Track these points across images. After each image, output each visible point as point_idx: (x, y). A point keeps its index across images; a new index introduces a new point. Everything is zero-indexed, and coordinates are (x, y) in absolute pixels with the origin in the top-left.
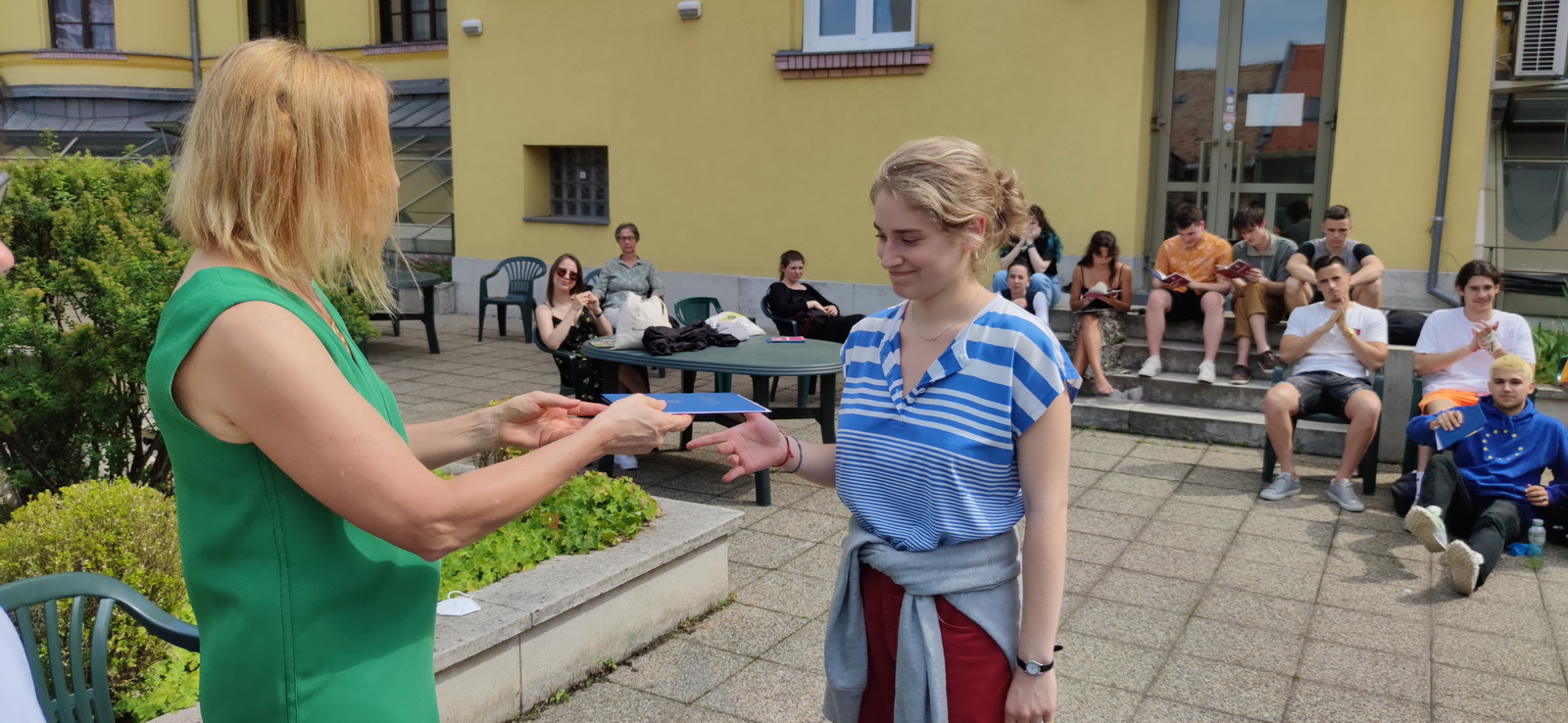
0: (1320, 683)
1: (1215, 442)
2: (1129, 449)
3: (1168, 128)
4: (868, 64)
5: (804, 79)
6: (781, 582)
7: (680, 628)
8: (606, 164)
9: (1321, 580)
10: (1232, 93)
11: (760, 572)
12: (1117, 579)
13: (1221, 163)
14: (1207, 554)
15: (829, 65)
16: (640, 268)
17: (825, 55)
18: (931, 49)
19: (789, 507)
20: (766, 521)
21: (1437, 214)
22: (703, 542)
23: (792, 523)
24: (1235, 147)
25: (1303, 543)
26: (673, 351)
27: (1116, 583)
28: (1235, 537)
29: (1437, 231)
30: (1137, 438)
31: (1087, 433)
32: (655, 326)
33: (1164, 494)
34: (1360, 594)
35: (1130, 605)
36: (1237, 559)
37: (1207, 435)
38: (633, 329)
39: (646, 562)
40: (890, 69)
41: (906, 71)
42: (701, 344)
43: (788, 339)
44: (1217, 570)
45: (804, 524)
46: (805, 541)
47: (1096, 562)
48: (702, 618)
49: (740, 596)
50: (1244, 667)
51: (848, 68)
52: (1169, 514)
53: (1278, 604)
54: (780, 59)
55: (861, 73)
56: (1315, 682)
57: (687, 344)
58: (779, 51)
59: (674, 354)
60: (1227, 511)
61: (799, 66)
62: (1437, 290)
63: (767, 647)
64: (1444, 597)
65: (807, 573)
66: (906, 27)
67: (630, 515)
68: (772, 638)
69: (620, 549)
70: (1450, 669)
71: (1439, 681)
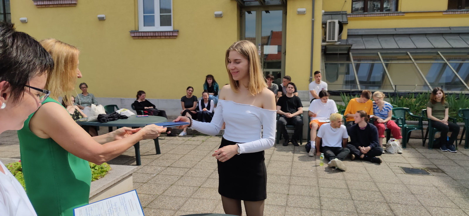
0: (294, 195)
4: (159, 35)
5: (140, 39)
6: (148, 186)
9: (291, 170)
10: (260, 45)
11: (141, 184)
15: (147, 35)
16: (89, 96)
17: (146, 32)
18: (178, 31)
19: (147, 165)
20: (140, 170)
21: (311, 76)
22: (126, 176)
23: (149, 170)
25: (286, 161)
26: (108, 121)
32: (101, 114)
34: (301, 172)
38: (94, 115)
39: (110, 183)
40: (166, 37)
41: (171, 37)
42: (116, 119)
43: (143, 116)
45: (152, 169)
46: (153, 174)
50: (276, 193)
51: (153, 36)
53: (282, 177)
54: (132, 33)
55: (157, 38)
56: (293, 195)
57: (112, 119)
58: (131, 31)
59: (108, 122)
61: (138, 35)
63: (147, 204)
64: (320, 171)
65: (156, 183)
66: (170, 25)
67: (102, 170)
68: (148, 202)
69: (100, 180)
70: (323, 188)
71: (321, 191)
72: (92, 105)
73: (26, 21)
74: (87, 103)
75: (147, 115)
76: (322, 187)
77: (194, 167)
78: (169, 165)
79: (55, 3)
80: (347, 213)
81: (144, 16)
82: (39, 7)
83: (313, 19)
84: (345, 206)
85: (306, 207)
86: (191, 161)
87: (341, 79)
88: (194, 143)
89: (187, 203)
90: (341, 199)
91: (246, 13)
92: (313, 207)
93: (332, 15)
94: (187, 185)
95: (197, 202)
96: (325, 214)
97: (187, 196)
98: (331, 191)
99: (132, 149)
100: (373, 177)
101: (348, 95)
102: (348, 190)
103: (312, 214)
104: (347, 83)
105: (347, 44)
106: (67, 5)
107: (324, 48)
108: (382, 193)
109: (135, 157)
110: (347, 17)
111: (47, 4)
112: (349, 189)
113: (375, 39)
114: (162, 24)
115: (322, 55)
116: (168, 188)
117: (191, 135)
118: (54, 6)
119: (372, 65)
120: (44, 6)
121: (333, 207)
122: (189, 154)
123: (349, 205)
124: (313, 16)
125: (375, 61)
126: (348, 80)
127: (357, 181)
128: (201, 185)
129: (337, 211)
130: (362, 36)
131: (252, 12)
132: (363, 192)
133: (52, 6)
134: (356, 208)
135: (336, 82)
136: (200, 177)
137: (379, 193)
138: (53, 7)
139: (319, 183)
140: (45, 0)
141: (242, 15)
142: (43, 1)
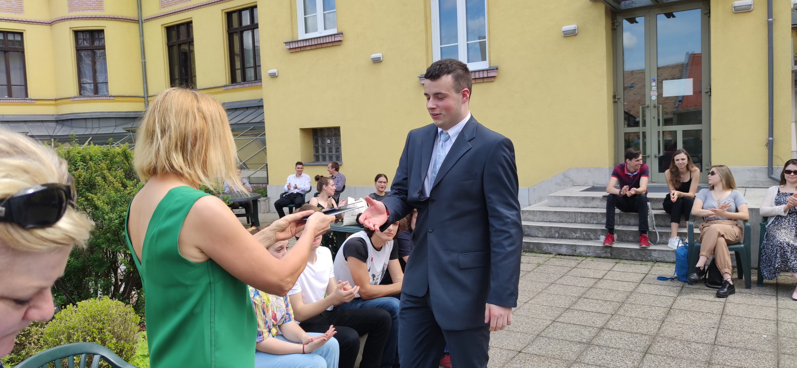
1: (657, 262)
2: (611, 267)
3: (622, 100)
8: (339, 136)
9: (717, 332)
10: (654, 81)
12: (606, 335)
13: (651, 117)
14: (654, 320)
18: (497, 69)
21: (769, 137)
24: (658, 108)
25: (707, 313)
27: (605, 337)
28: (670, 310)
29: (770, 145)
30: (615, 261)
31: (589, 259)
33: (630, 290)
34: (738, 339)
35: (613, 348)
36: (670, 322)
37: (653, 258)
40: (477, 80)
41: (485, 80)
44: (660, 328)
47: (594, 326)
52: (633, 300)
53: (694, 346)
60: (665, 297)
62: (773, 176)
66: (484, 58)
73: (277, 74)
81: (441, 48)
82: (291, 51)
83: (770, 20)
91: (626, 23)
106: (329, 45)
111: (302, 46)
118: (312, 48)
120: (299, 50)
124: (770, 13)
131: (637, 19)
133: (309, 48)
136: (524, 333)
140: (300, 41)
141: (617, 26)
142: (298, 41)
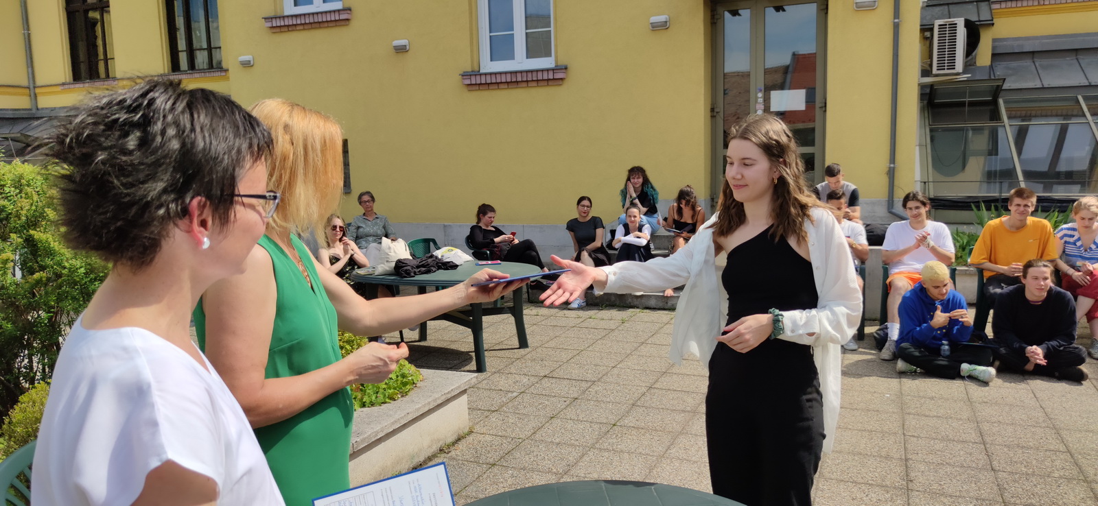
3: (721, 114)
5: (482, 90)
6: (501, 418)
7: (441, 450)
10: (761, 91)
11: (486, 413)
15: (499, 81)
16: (378, 221)
17: (496, 74)
18: (566, 68)
19: (499, 372)
20: (485, 382)
21: (890, 163)
22: (453, 394)
23: (502, 382)
26: (415, 273)
29: (891, 173)
32: (402, 258)
34: (859, 399)
38: (387, 261)
39: (420, 408)
40: (539, 82)
41: (550, 83)
42: (434, 269)
43: (490, 262)
45: (510, 382)
46: (512, 392)
48: (454, 443)
49: (477, 428)
51: (511, 82)
54: (465, 77)
55: (520, 85)
57: (424, 269)
58: (464, 72)
59: (417, 276)
61: (478, 82)
62: (894, 211)
63: (499, 458)
64: (909, 397)
65: (517, 411)
66: (548, 54)
67: (405, 380)
68: (501, 452)
69: (401, 402)
70: (915, 439)
71: (909, 445)
72: (384, 238)
73: (252, 63)
74: (374, 236)
75: (499, 262)
76: (914, 436)
77: (603, 381)
78: (547, 373)
79: (307, 22)
80: (975, 501)
81: (490, 36)
82: (274, 30)
83: (896, 20)
84: (973, 485)
85: (870, 482)
86: (595, 365)
87: (976, 167)
88: (603, 324)
89: (586, 458)
90: (962, 466)
91: (727, 15)
92: (888, 483)
93: (950, 6)
94: (584, 419)
95: (607, 458)
96: (917, 500)
97: (585, 444)
98: (937, 447)
99: (467, 336)
100: (1052, 416)
101: (993, 207)
102: (983, 446)
103: (884, 499)
104: (991, 176)
105: (993, 77)
106: (330, 24)
107: (928, 91)
108: (1076, 455)
109: (473, 354)
110: (990, 8)
111: (291, 23)
112: (985, 446)
113: (1070, 59)
114: (531, 54)
115: (922, 110)
116: (544, 422)
117: (595, 306)
118: (306, 27)
119: (1063, 131)
120: (286, 29)
121: (941, 485)
122: (591, 348)
123: (983, 482)
124: (897, 13)
125: (1070, 119)
126: (993, 169)
127: (1007, 424)
128: (617, 419)
129: (950, 496)
130: (1033, 54)
131: (740, 12)
132: (1023, 453)
133: (301, 27)
134: (1001, 489)
135: (961, 177)
136: (616, 403)
137: (1068, 457)
138: (304, 29)
139: (905, 427)
140: (288, 16)
141: (717, 19)
142: (284, 17)
